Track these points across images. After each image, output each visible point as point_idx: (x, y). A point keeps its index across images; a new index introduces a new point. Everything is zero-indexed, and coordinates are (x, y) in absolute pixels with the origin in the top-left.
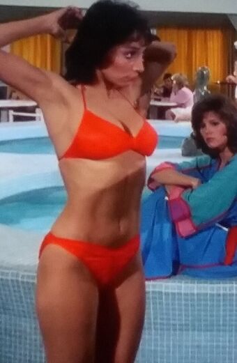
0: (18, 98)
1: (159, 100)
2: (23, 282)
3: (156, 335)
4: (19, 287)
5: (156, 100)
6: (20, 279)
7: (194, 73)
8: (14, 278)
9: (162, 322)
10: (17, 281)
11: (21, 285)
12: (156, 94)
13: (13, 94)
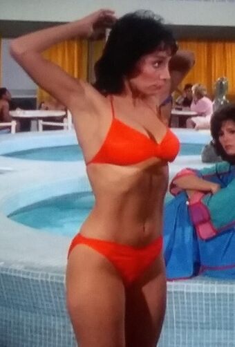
0: (47, 109)
1: (180, 109)
2: (52, 283)
4: (48, 287)
5: (177, 109)
6: (49, 280)
7: (214, 83)
9: (184, 320)
10: (47, 282)
11: (50, 285)
12: (177, 104)
13: (43, 105)
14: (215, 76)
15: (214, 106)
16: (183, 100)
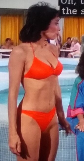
0: (4, 48)
1: (65, 49)
2: (6, 128)
3: (64, 151)
4: (4, 130)
5: (64, 49)
6: (5, 127)
8: (2, 126)
9: (66, 145)
10: (4, 127)
11: (5, 129)
12: (64, 46)
13: (2, 46)
14: (81, 34)
15: (81, 47)
16: (66, 45)
